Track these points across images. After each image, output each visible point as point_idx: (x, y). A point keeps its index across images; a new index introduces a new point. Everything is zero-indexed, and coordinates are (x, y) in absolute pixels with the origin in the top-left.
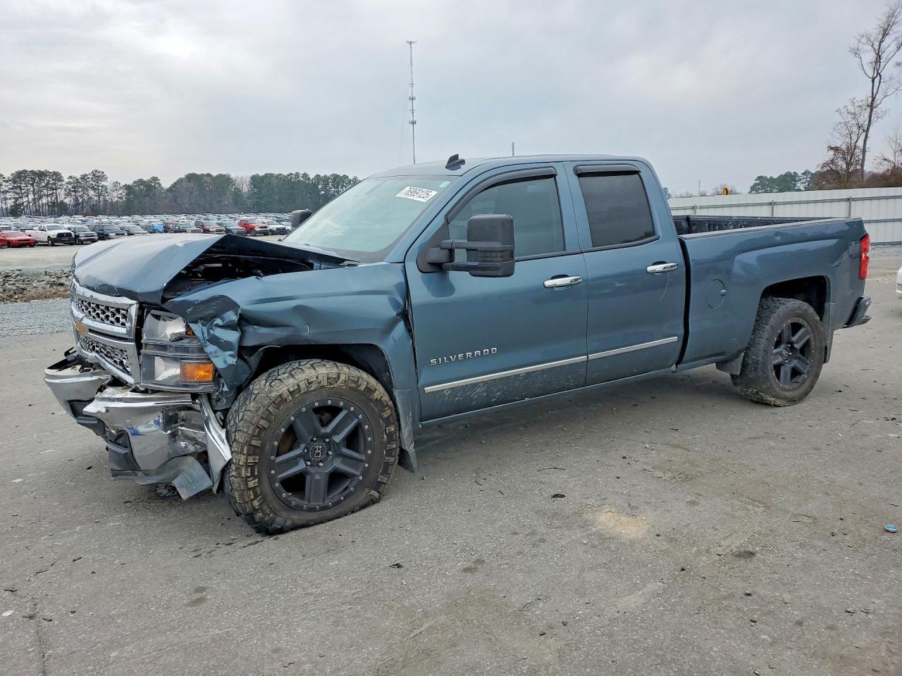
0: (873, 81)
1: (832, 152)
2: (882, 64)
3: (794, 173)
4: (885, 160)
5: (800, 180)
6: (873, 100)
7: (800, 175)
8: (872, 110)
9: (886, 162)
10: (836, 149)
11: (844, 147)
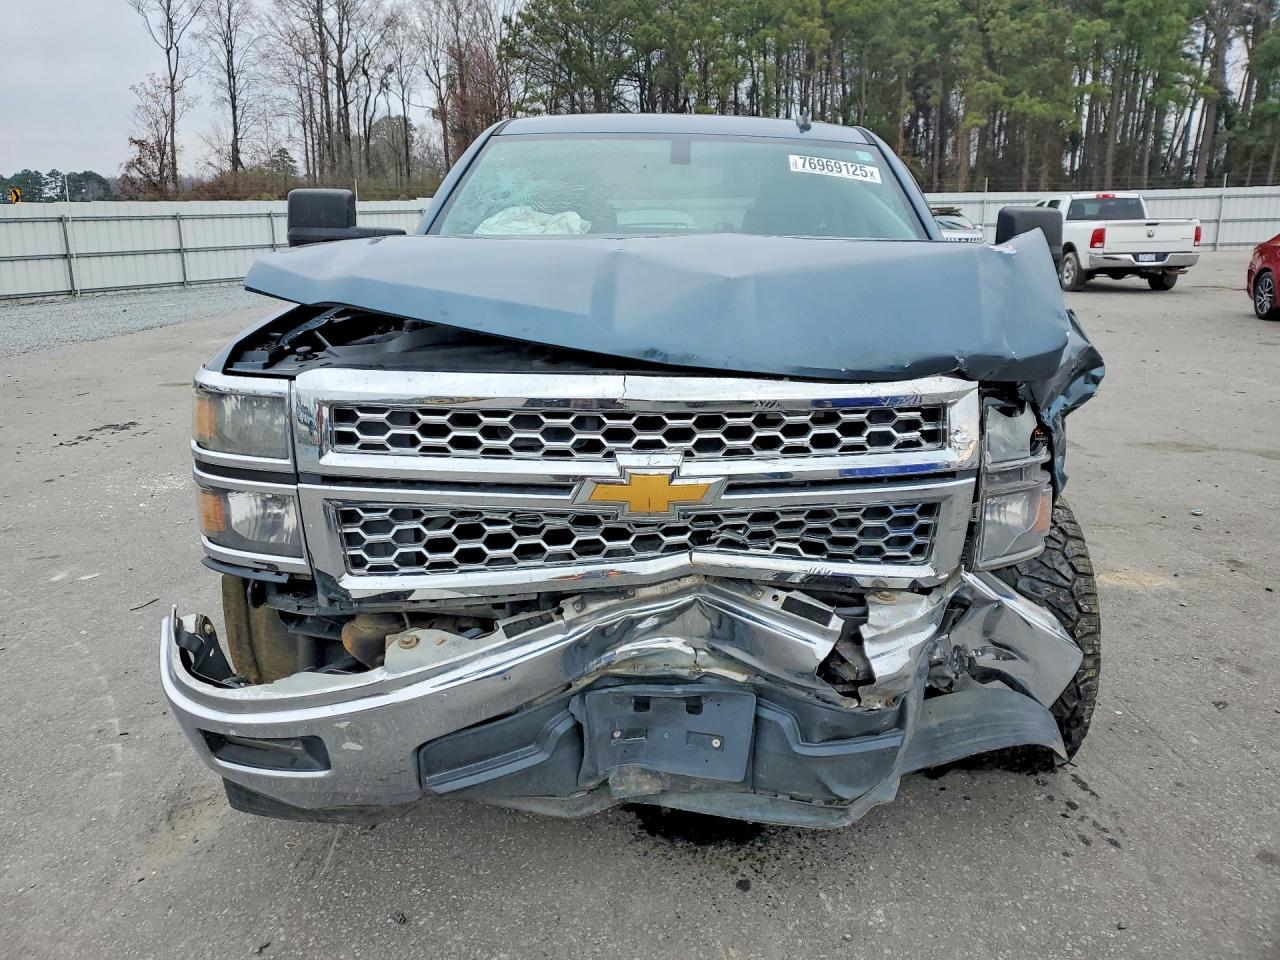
0: (168, 53)
1: (136, 148)
2: (175, 31)
3: (36, 172)
4: (209, 164)
5: (47, 183)
6: (173, 80)
7: (45, 176)
8: (173, 94)
9: (211, 167)
10: (141, 144)
11: (151, 141)
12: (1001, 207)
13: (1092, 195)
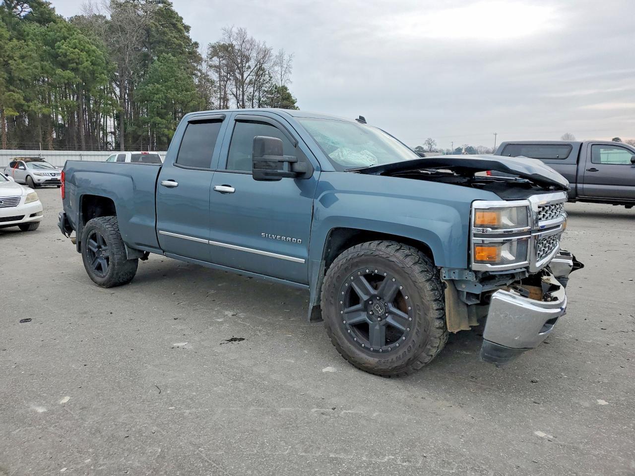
12: (66, 158)
13: (139, 153)
